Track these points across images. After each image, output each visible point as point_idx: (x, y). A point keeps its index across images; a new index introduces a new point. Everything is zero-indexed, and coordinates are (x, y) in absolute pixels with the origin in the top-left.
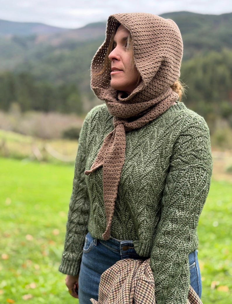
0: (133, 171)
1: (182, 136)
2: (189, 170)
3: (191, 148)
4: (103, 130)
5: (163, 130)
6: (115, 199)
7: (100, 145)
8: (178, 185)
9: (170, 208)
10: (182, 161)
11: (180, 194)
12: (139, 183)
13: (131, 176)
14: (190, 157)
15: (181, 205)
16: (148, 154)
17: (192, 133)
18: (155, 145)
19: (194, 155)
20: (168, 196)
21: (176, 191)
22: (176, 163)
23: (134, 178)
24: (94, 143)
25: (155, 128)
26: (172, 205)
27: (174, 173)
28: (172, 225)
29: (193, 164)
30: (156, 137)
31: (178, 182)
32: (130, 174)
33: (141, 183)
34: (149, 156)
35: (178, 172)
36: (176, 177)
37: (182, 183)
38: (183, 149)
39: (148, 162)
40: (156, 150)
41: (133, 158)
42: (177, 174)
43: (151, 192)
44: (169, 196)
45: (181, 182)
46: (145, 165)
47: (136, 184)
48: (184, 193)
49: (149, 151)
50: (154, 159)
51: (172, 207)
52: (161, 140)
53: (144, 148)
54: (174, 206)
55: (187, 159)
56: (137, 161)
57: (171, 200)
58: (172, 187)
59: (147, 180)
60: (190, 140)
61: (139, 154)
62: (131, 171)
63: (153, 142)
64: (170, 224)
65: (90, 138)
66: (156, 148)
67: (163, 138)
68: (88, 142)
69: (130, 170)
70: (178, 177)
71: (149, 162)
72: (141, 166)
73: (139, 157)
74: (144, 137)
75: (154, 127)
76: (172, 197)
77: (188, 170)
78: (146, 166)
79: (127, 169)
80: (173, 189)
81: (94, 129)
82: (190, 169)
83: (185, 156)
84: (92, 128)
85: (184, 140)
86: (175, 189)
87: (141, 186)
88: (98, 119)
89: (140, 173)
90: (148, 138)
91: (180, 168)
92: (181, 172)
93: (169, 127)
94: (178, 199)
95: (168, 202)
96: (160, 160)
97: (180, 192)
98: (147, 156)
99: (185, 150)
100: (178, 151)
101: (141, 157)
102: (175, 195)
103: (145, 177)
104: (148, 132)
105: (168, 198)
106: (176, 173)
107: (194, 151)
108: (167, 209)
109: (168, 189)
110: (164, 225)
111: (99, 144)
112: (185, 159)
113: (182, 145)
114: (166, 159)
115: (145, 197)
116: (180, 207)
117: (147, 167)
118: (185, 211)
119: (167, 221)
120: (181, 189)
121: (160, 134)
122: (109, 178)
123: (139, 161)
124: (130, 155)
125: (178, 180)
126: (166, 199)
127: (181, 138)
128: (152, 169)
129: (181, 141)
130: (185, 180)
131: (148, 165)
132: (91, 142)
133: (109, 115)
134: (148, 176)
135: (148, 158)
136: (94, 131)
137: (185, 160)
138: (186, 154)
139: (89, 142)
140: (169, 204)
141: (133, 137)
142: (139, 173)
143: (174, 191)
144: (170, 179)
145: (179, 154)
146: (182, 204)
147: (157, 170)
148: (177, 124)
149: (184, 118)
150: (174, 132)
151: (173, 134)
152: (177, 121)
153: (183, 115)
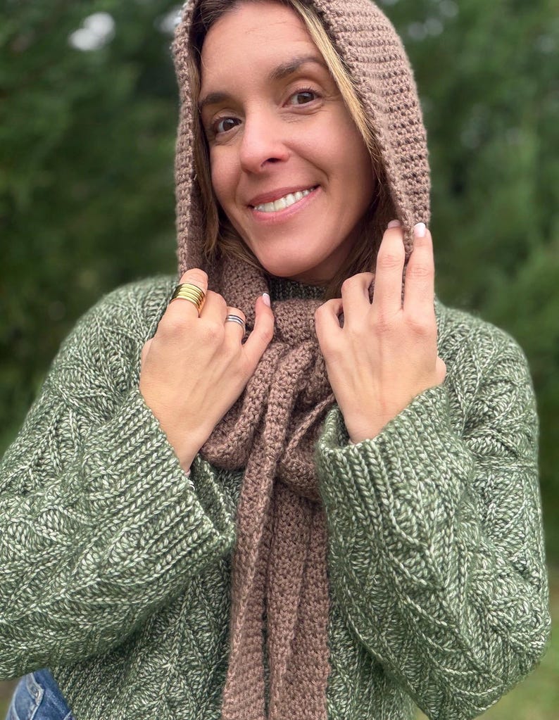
2: (521, 475)
11: (519, 544)
37: (516, 511)
83: (510, 433)
148: (454, 360)
149: (468, 340)
150: (461, 383)
151: (466, 389)
152: (451, 352)
153: (458, 329)
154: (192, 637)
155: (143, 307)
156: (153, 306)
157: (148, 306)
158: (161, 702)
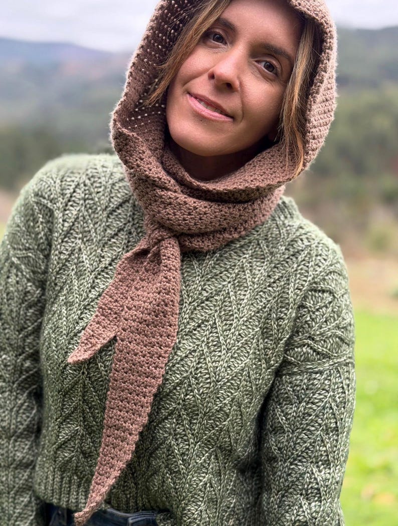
0: (199, 366)
1: (313, 293)
2: (332, 371)
3: (332, 321)
4: (99, 238)
5: (265, 270)
6: (142, 428)
7: (96, 278)
8: (311, 408)
9: (296, 465)
10: (315, 351)
11: (317, 430)
12: (213, 398)
13: (192, 377)
14: (332, 342)
15: (321, 455)
16: (235, 328)
17: (333, 286)
18: (249, 305)
19: (340, 338)
20: (288, 436)
21: (307, 423)
22: (301, 356)
23: (201, 384)
24: (73, 270)
25: (244, 260)
26: (300, 456)
27: (296, 380)
28: (310, 504)
29: (337, 359)
30: (250, 285)
31: (308, 403)
32: (191, 373)
33: (218, 398)
34: (237, 333)
35: (307, 378)
36: (303, 389)
37: (320, 403)
38: (316, 323)
39: (237, 348)
40: (251, 318)
41: (194, 332)
42: (304, 384)
43: (236, 419)
44: (291, 435)
45: (317, 401)
46: (230, 354)
47: (205, 399)
48: (326, 426)
49: (236, 318)
50: (249, 341)
51: (300, 461)
52: (261, 293)
53: (221, 309)
54: (304, 458)
55: (326, 348)
56: (208, 343)
57: (295, 444)
58: (295, 414)
59: (233, 392)
60: (330, 303)
61: (211, 323)
62: (193, 367)
63: (242, 297)
64: (305, 504)
65: (61, 253)
66: (253, 314)
67: (265, 288)
68: (55, 262)
69: (192, 362)
70: (307, 389)
71: (238, 346)
72: (220, 356)
73: (211, 333)
74: (216, 280)
75: (240, 256)
76: (297, 438)
77: (330, 372)
78: (232, 357)
79: (182, 360)
80: (299, 419)
81: (73, 229)
82: (332, 369)
83: (322, 340)
84: (66, 224)
85: (318, 302)
86: (304, 418)
87: (217, 405)
88: (82, 204)
89: (219, 375)
90: (229, 282)
91: (310, 368)
92: (315, 379)
93: (278, 262)
94: (314, 442)
95: (290, 451)
96: (261, 343)
97: (317, 424)
98: (233, 330)
99: (321, 328)
100: (304, 328)
101: (217, 333)
102: (305, 434)
103: (229, 384)
104: (226, 268)
105: (287, 441)
106: (302, 380)
107: (339, 328)
108: (287, 466)
109: (284, 418)
110: (289, 505)
111: (93, 276)
112: (323, 346)
113: (314, 313)
114: (279, 344)
115: (221, 430)
116: (321, 460)
117: (233, 360)
118: (333, 466)
119: (295, 497)
120: (317, 418)
121: (259, 278)
122: (130, 370)
123: (213, 341)
124: (185, 321)
125: (309, 397)
126: (283, 442)
127: (310, 297)
128: (245, 364)
129: (310, 303)
130: (326, 396)
131: (236, 355)
132: (64, 265)
133: (112, 197)
134: (235, 380)
135: (235, 338)
136: (72, 234)
137: (323, 350)
138: (323, 336)
139: (58, 263)
140: (292, 454)
141: (189, 272)
142: (215, 374)
143: (301, 424)
144: (286, 393)
145: (307, 335)
146: (325, 451)
147: (254, 366)
148: (297, 258)
149: (312, 246)
150: (295, 280)
151: (296, 286)
152: (296, 250)
153: (306, 236)
154: (88, 410)
155: (62, 181)
156: (69, 182)
157: (66, 181)
158: (78, 453)
